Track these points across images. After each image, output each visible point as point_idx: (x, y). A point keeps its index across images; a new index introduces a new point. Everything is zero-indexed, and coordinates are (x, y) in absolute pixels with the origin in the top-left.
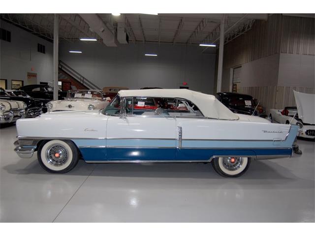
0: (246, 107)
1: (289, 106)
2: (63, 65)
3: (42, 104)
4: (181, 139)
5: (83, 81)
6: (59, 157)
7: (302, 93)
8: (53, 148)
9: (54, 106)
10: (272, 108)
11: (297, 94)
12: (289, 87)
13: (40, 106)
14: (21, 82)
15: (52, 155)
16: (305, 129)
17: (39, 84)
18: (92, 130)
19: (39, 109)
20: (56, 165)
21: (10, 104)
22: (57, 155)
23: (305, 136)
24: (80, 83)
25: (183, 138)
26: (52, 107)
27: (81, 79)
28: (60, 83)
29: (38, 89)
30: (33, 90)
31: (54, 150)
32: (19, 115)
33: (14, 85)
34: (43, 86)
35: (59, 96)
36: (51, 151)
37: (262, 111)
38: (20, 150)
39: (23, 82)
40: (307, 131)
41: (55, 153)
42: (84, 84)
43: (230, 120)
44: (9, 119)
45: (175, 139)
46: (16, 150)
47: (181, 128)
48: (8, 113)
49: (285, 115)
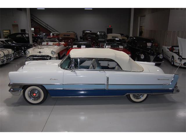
0: (148, 47)
1: (174, 45)
2: (34, 17)
3: (23, 48)
4: (108, 84)
5: (47, 27)
6: (36, 95)
7: (182, 39)
8: (32, 90)
9: (30, 52)
10: (163, 45)
11: (179, 39)
12: (175, 31)
13: (22, 49)
14: (9, 31)
15: (32, 94)
16: (183, 62)
17: (20, 32)
18: (55, 79)
19: (21, 51)
20: (35, 100)
21: (3, 52)
22: (34, 95)
23: (183, 66)
24: (45, 28)
25: (109, 84)
26: (29, 53)
27: (45, 26)
28: (33, 29)
29: (20, 36)
30: (17, 36)
31: (32, 92)
32: (10, 58)
33: (5, 33)
34: (23, 34)
35: (33, 40)
36: (30, 92)
37: (158, 46)
38: (12, 91)
39: (10, 30)
40: (185, 63)
41: (33, 94)
42: (48, 29)
43: (138, 72)
44: (4, 62)
45: (104, 84)
46: (10, 91)
47: (108, 78)
48: (3, 58)
49: (172, 51)
